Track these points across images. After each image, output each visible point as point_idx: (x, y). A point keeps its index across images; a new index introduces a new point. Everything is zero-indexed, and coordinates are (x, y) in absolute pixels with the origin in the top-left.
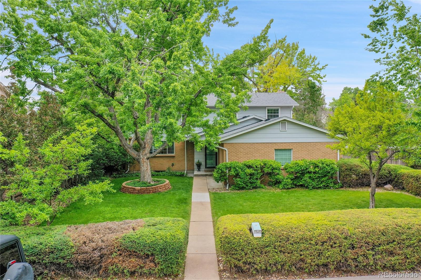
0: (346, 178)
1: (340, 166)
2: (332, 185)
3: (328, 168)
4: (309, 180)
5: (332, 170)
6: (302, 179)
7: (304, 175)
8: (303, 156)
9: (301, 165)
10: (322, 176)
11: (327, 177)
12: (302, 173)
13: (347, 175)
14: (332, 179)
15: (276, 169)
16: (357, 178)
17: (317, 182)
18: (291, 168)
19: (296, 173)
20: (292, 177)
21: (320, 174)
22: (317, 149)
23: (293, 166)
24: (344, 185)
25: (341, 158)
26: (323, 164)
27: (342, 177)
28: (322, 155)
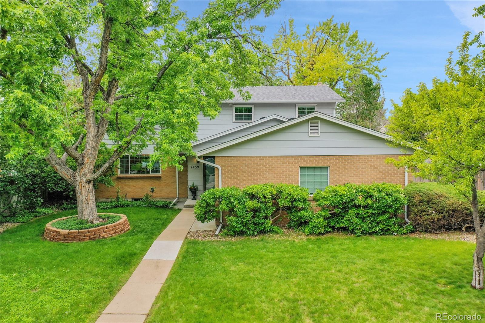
0: (420, 216)
1: (410, 196)
2: (395, 228)
3: (390, 200)
4: (355, 220)
5: (396, 203)
6: (343, 217)
7: (348, 211)
8: (347, 179)
9: (343, 194)
10: (378, 213)
11: (387, 215)
12: (344, 208)
13: (422, 211)
14: (396, 218)
15: (299, 201)
16: (440, 217)
17: (370, 223)
18: (325, 198)
19: (334, 207)
20: (327, 214)
21: (374, 209)
22: (371, 166)
23: (329, 196)
24: (416, 228)
25: (410, 182)
26: (380, 192)
27: (412, 215)
28: (378, 176)
